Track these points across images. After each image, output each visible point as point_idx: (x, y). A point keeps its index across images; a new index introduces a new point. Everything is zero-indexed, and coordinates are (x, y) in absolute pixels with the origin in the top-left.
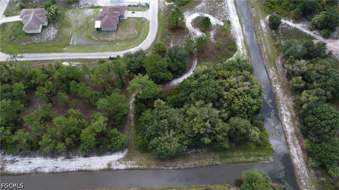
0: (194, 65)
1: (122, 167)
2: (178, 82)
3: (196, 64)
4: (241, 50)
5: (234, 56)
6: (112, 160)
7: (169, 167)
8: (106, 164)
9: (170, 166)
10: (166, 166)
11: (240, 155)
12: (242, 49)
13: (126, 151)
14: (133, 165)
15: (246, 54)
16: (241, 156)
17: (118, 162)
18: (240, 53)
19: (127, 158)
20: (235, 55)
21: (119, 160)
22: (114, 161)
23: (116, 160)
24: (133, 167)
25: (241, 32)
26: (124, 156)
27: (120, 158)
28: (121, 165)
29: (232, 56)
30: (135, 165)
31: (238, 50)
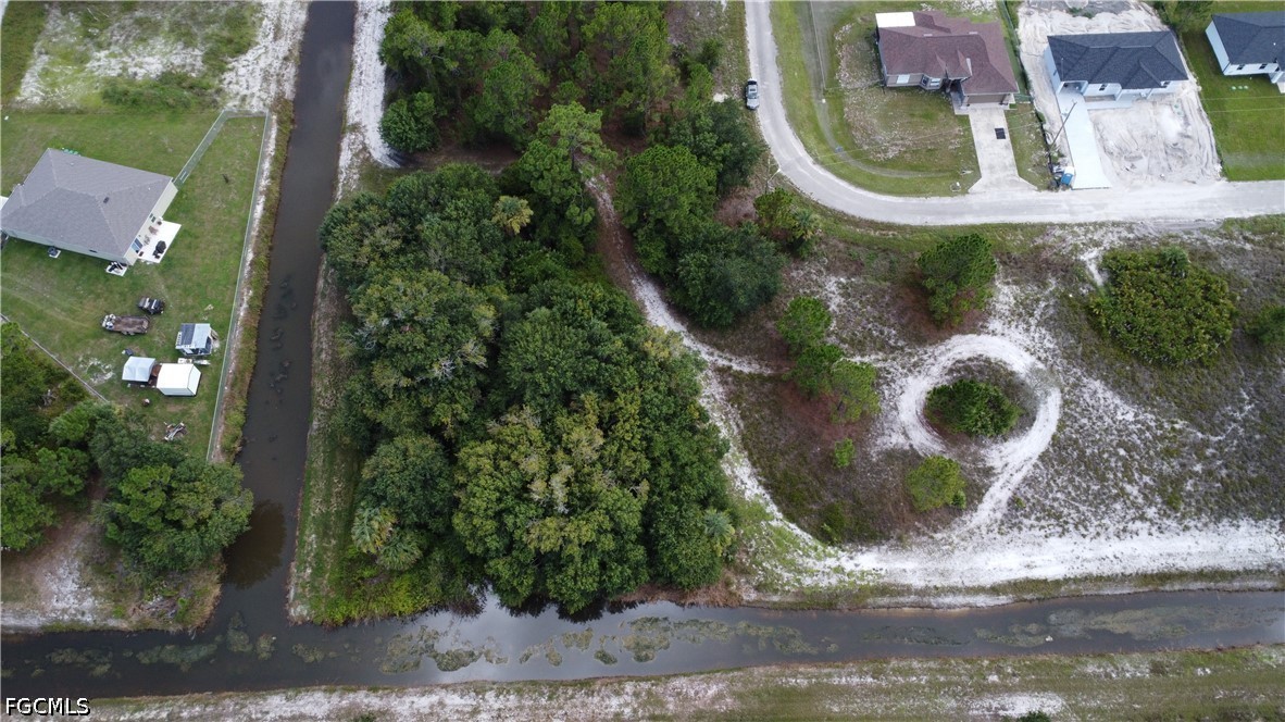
0: (730, 360)
1: (345, 158)
2: (647, 303)
3: (736, 367)
4: (831, 562)
5: (793, 526)
6: (368, 134)
7: (325, 278)
8: (357, 119)
9: (326, 281)
10: (327, 270)
11: (333, 500)
12: (839, 570)
13: (391, 164)
14: (344, 185)
15: (808, 581)
16: (326, 501)
17: (361, 147)
18: (808, 556)
19: (370, 171)
20: (798, 531)
21: (365, 148)
22: (364, 137)
23: (367, 142)
24: (340, 184)
25: (954, 581)
26: (376, 161)
27: (371, 151)
28: (350, 157)
29: (790, 517)
30: (343, 191)
31: (830, 549)
